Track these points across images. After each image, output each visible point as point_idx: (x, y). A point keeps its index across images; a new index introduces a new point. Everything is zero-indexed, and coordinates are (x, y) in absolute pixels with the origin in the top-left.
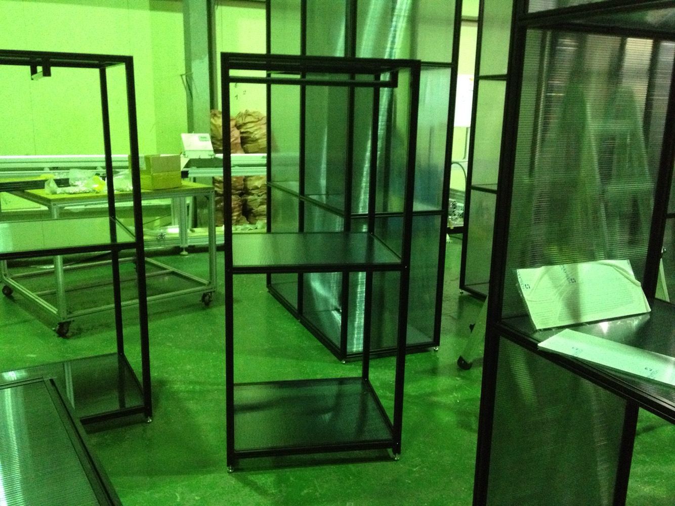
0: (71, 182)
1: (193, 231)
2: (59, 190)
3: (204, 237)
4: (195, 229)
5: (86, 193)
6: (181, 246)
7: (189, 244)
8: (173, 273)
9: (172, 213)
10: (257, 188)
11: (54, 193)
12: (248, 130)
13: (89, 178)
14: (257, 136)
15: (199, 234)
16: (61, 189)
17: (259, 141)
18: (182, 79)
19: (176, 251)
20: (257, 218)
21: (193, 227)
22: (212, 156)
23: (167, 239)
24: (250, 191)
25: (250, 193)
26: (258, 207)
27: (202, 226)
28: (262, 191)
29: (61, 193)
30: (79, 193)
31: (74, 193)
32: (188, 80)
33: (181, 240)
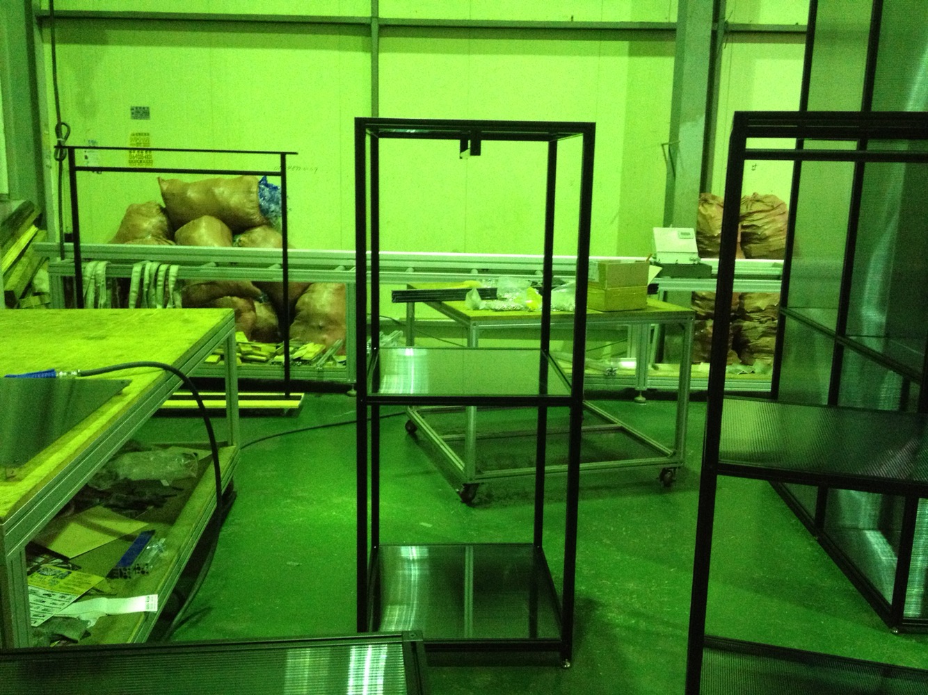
0: (499, 293)
1: (655, 368)
2: (484, 304)
3: (672, 378)
4: (660, 366)
5: (515, 310)
6: (638, 388)
7: (649, 387)
8: (622, 430)
9: (629, 339)
10: (759, 310)
11: (476, 308)
12: (755, 223)
13: (523, 289)
14: (767, 233)
15: (666, 374)
16: (485, 302)
17: (770, 240)
18: (664, 149)
19: (629, 395)
20: (755, 355)
21: (656, 362)
22: (695, 261)
23: (617, 376)
24: (747, 314)
25: (749, 317)
26: (758, 339)
27: (670, 361)
28: (767, 314)
29: (485, 309)
30: (506, 311)
31: (501, 310)
32: (672, 151)
33: (637, 380)
